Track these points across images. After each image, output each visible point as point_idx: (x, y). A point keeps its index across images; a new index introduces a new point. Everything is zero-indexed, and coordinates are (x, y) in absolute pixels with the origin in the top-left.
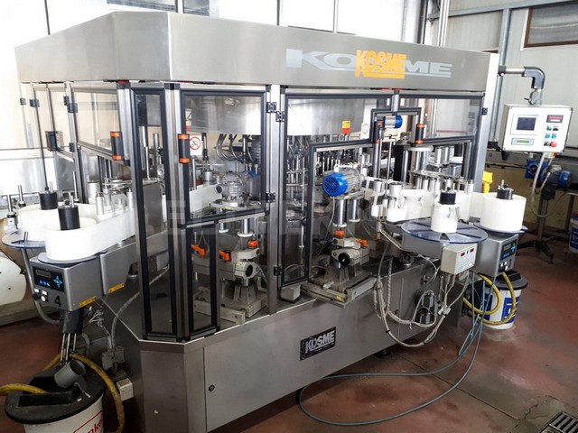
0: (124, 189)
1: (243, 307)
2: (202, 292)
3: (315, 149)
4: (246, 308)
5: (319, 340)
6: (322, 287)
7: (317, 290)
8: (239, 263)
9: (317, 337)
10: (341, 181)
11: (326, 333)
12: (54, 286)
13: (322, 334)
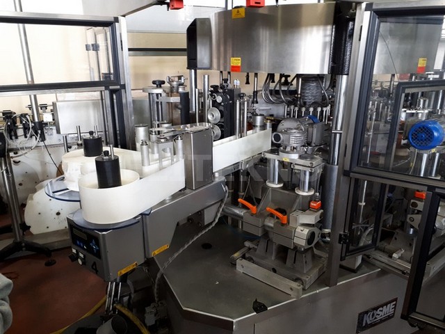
0: (174, 136)
1: (299, 276)
2: (250, 249)
3: (404, 89)
4: (304, 278)
5: (378, 312)
6: (390, 256)
7: (384, 258)
8: (299, 229)
9: (376, 309)
10: (437, 130)
11: (386, 304)
12: (90, 250)
13: (382, 306)
